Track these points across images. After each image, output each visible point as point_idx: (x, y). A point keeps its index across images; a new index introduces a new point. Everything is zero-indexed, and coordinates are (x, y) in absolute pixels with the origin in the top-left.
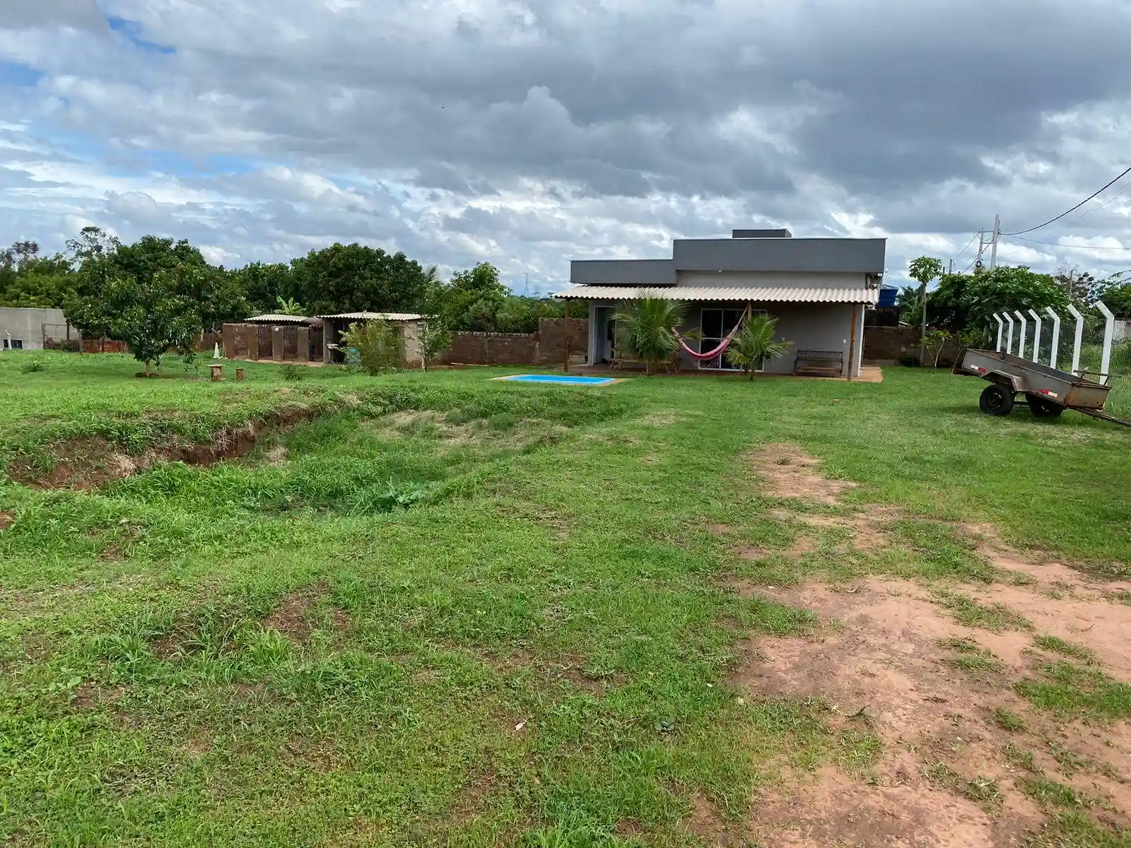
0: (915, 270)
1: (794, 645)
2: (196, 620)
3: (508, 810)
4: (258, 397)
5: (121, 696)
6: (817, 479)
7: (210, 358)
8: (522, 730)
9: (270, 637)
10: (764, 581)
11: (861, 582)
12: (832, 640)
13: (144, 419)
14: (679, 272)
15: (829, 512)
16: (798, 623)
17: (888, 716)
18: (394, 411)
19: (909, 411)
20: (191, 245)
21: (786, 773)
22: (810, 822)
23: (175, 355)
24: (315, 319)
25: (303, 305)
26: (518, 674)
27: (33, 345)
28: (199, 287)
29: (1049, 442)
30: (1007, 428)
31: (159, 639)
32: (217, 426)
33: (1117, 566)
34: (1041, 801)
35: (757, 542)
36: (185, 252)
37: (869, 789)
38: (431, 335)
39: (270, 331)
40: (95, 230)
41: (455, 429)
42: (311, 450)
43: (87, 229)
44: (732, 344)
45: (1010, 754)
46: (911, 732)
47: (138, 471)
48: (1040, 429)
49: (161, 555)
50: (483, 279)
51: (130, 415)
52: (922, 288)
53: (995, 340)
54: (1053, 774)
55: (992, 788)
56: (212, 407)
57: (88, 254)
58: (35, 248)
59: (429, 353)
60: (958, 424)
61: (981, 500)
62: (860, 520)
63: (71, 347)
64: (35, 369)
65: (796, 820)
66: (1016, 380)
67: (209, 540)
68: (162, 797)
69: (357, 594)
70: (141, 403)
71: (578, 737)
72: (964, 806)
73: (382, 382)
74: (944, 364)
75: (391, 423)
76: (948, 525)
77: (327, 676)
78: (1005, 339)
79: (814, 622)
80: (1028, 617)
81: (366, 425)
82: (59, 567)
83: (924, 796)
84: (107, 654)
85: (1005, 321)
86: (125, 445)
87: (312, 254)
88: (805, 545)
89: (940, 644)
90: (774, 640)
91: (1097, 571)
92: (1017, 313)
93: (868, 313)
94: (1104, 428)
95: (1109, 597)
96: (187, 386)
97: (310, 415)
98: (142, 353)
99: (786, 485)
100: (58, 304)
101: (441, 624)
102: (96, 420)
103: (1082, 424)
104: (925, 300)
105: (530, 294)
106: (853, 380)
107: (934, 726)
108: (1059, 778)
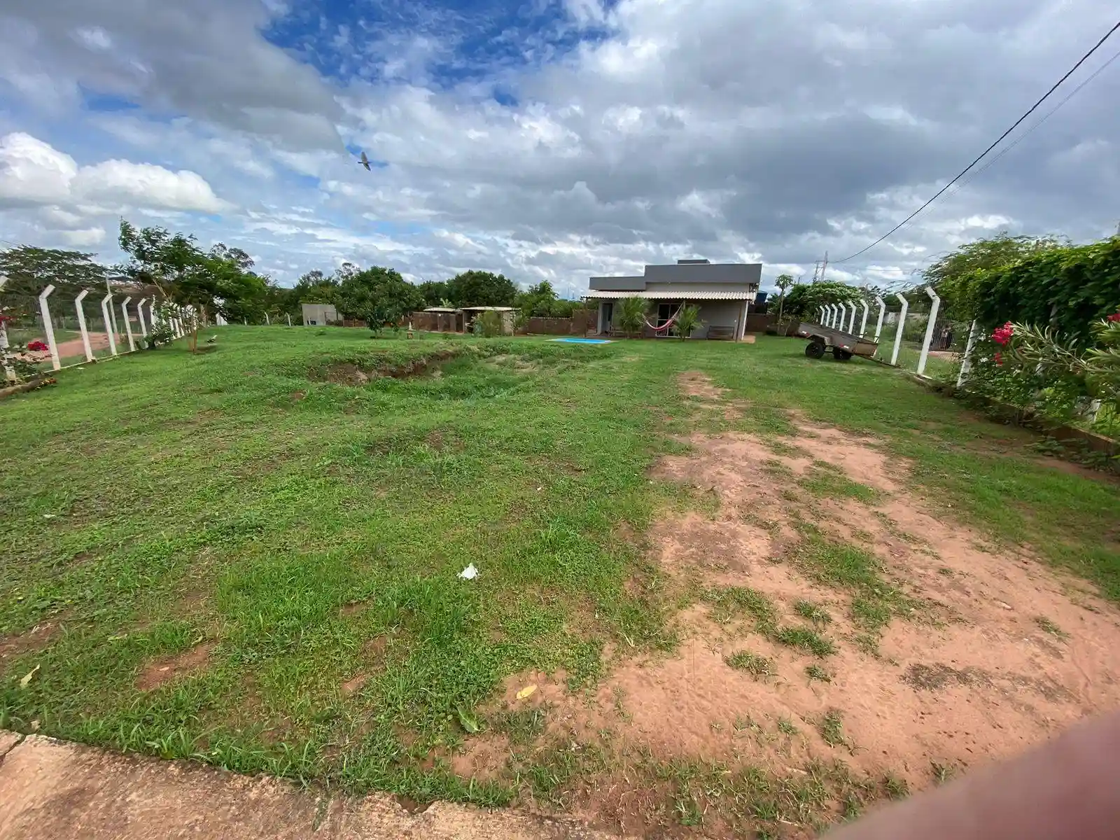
0: (778, 282)
1: (684, 460)
2: (389, 440)
3: (528, 522)
4: (428, 346)
5: (351, 471)
6: (711, 387)
7: (407, 330)
8: (540, 491)
9: (423, 448)
10: (672, 432)
11: (725, 434)
12: (704, 459)
13: (371, 354)
14: (647, 283)
15: (713, 402)
16: (688, 450)
17: (727, 492)
18: (495, 355)
19: (765, 356)
20: (396, 271)
21: (669, 513)
22: (678, 534)
23: (389, 328)
24: (458, 310)
25: (453, 303)
26: (541, 467)
27: (321, 323)
28: (400, 294)
29: (842, 372)
30: (820, 365)
31: (370, 449)
32: (407, 359)
33: (866, 430)
34: (799, 531)
35: (671, 415)
36: (392, 275)
37: (710, 522)
38: (516, 318)
39: (436, 316)
40: (349, 265)
41: (526, 364)
42: (454, 373)
43: (346, 264)
44: (674, 322)
45: (788, 511)
46: (738, 499)
47: (369, 380)
48: (837, 365)
49: (374, 413)
50: (544, 289)
51: (365, 353)
52: (783, 293)
53: (820, 320)
54: (809, 519)
55: (776, 524)
56: (405, 350)
57: (347, 277)
58: (320, 274)
59: (516, 328)
60: (793, 362)
61: (798, 400)
62: (729, 406)
63: (338, 324)
64: (321, 334)
65: (671, 534)
66: (826, 339)
67: (398, 408)
68: (368, 511)
69: (466, 430)
70: (369, 347)
71: (566, 494)
72: (759, 531)
73: (491, 341)
74: (789, 335)
75: (494, 361)
76: (777, 409)
77: (448, 464)
78: (825, 319)
79: (696, 450)
80: (812, 452)
81: (482, 362)
82: (325, 416)
83: (738, 526)
84: (346, 453)
85: (826, 310)
86: (362, 367)
87: (458, 277)
88: (698, 417)
89: (762, 462)
90: (673, 457)
91: (853, 432)
92: (833, 305)
93: (750, 306)
94: (872, 365)
95: (858, 444)
96: (395, 341)
97: (454, 355)
98: (372, 326)
99: (693, 390)
100: (331, 303)
101: (506, 446)
102: (348, 355)
103: (861, 363)
104: (783, 299)
105: (570, 299)
106: (739, 342)
107: (749, 498)
108: (813, 522)
